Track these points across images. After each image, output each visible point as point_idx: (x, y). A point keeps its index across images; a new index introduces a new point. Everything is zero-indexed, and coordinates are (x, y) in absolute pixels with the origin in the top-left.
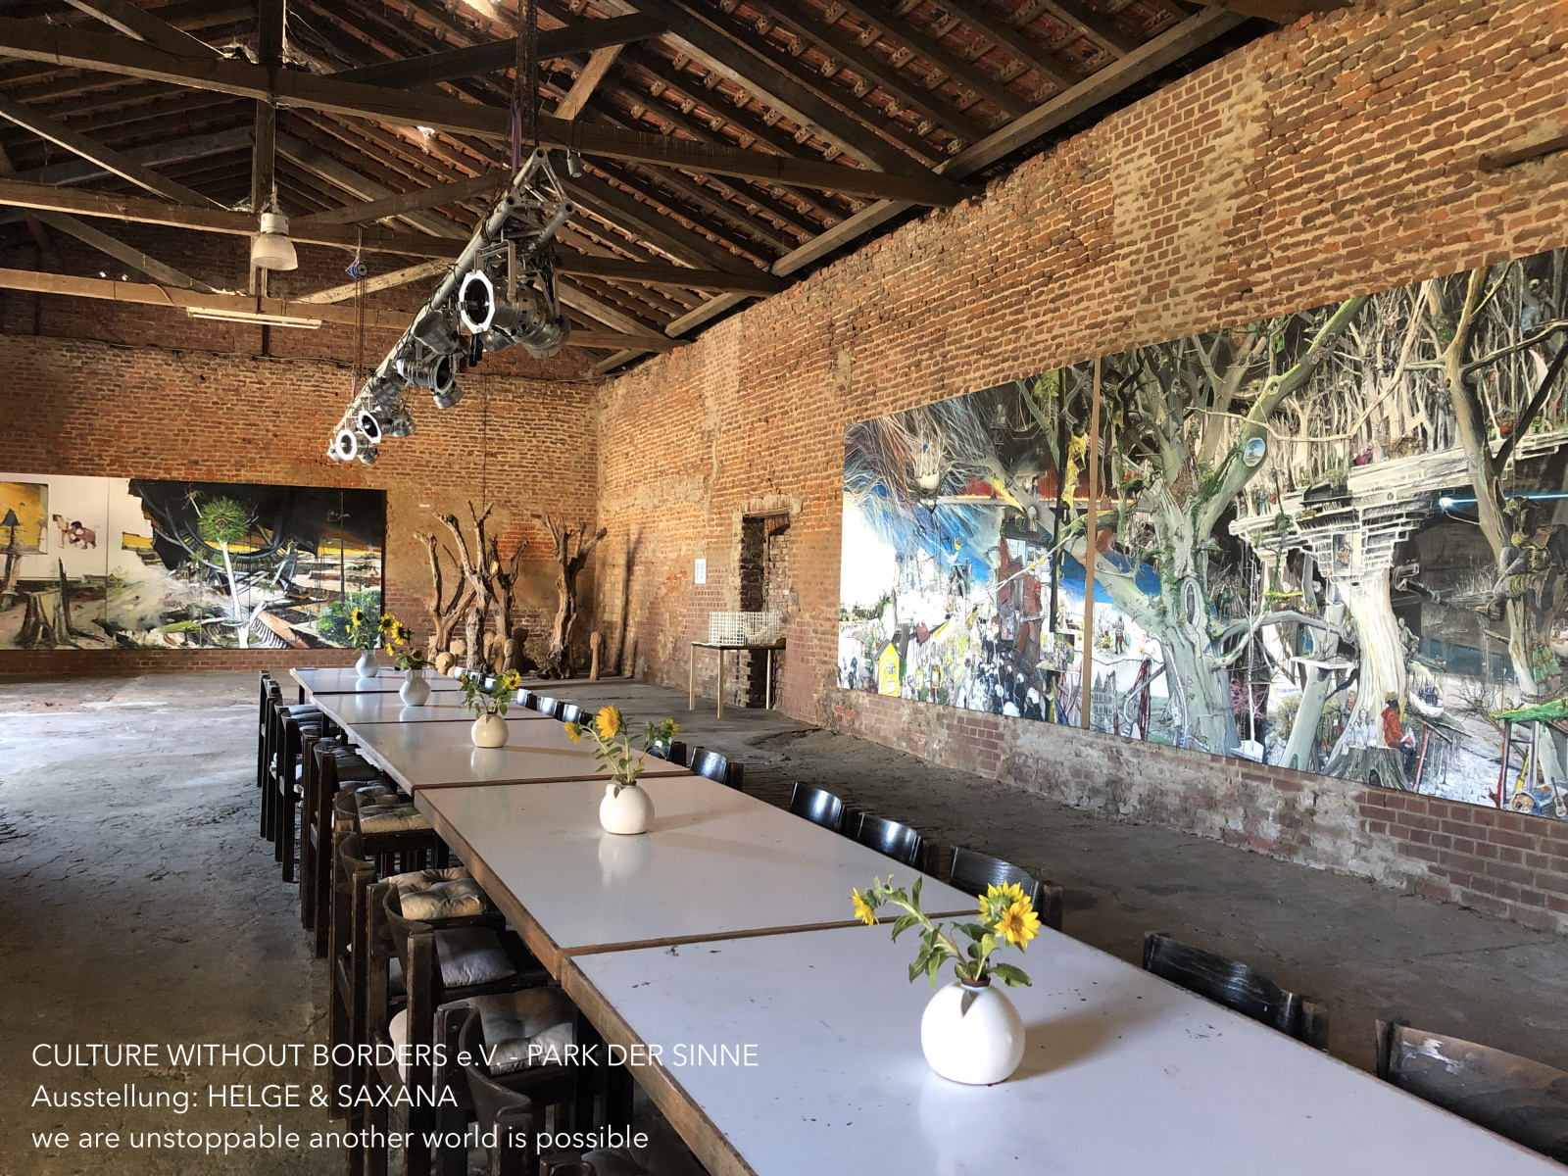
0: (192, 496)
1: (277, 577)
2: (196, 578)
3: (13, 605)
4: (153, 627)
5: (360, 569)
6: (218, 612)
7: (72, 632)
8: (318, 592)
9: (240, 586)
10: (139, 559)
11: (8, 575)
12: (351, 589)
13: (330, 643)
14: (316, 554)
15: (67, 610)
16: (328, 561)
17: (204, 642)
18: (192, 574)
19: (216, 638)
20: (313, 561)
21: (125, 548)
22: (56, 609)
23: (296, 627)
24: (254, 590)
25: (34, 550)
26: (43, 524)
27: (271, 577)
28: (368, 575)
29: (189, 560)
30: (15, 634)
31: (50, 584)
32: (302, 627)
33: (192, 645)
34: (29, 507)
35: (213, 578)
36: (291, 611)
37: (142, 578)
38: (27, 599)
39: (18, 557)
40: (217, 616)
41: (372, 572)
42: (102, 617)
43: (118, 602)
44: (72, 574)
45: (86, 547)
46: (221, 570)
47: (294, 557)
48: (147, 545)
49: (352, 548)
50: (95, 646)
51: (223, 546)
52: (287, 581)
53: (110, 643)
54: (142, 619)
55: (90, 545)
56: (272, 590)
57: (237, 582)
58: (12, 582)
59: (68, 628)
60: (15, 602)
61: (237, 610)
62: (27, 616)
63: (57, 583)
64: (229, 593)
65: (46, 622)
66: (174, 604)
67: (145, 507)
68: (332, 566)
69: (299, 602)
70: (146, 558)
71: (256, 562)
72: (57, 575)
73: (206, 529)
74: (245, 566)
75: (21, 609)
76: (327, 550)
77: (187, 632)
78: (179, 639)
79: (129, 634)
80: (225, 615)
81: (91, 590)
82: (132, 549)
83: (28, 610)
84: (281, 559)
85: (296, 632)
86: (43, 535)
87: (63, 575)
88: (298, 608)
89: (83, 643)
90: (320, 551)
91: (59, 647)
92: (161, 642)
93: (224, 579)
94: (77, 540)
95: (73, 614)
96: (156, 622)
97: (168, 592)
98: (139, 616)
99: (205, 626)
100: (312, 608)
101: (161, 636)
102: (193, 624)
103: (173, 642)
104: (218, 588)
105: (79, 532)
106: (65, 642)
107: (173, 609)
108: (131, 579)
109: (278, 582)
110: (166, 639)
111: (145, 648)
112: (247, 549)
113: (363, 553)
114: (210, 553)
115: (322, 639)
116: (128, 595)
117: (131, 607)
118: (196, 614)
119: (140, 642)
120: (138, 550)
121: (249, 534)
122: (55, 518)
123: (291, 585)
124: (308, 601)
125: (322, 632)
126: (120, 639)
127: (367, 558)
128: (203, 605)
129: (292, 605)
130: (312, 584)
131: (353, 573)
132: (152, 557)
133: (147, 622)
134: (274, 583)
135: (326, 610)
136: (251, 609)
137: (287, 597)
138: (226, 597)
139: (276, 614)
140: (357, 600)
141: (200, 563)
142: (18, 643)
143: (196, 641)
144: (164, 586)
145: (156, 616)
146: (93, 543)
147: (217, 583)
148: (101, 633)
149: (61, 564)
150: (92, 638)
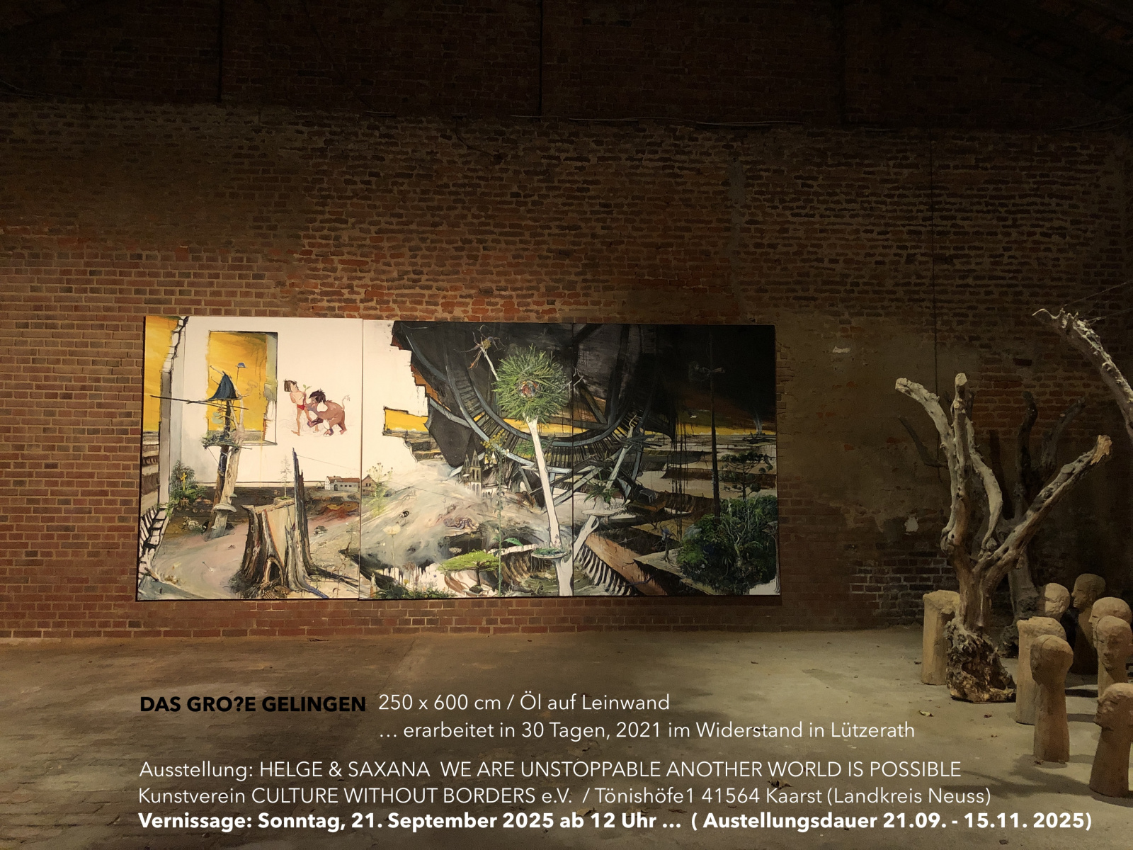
0: (483, 347)
1: (614, 476)
2: (491, 479)
3: (229, 527)
4: (428, 563)
5: (743, 459)
6: (525, 536)
7: (313, 571)
8: (678, 499)
9: (558, 491)
10: (408, 451)
11: (222, 479)
12: (730, 495)
13: (699, 586)
14: (673, 437)
15: (304, 534)
16: (692, 447)
17: (506, 586)
18: (486, 474)
19: (524, 580)
20: (668, 448)
21: (387, 432)
22: (290, 533)
23: (644, 559)
24: (579, 497)
25: (259, 438)
26: (271, 397)
27: (605, 475)
28: (755, 470)
29: (482, 449)
30: (235, 572)
31: (281, 492)
32: (653, 559)
33: (489, 592)
34: (251, 369)
35: (516, 479)
36: (636, 533)
37: (412, 480)
38: (249, 515)
39: (236, 450)
40: (525, 542)
41: (762, 464)
42: (354, 546)
43: (377, 521)
44: (313, 476)
45: (331, 432)
46: (529, 466)
47: (639, 440)
48: (419, 428)
49: (731, 425)
50: (345, 592)
51: (532, 426)
52: (631, 482)
53: (368, 588)
54: (413, 549)
55: (337, 428)
56: (607, 498)
57: (553, 485)
58: (228, 491)
59: (306, 563)
60: (232, 520)
61: (555, 532)
62: (249, 544)
63: (290, 490)
64: (541, 503)
65: (275, 556)
66: (460, 523)
67: (416, 365)
68: (697, 456)
69: (647, 517)
70: (419, 449)
71: (581, 451)
72: (291, 477)
73: (507, 397)
74: (565, 458)
75: (241, 531)
76: (689, 430)
77: (479, 568)
78: (468, 581)
79: (394, 574)
80: (538, 540)
81: (337, 500)
82: (397, 434)
83: (250, 535)
84: (618, 446)
85: (646, 569)
86: (270, 415)
87: (299, 478)
88: (647, 527)
89: (328, 588)
90: (680, 431)
91: (294, 595)
92: (441, 586)
93: (535, 483)
94: (319, 421)
95: (314, 541)
96: (433, 553)
97: (450, 503)
98: (408, 544)
99: (506, 559)
100: (670, 526)
101: (441, 577)
102: (487, 556)
103: (458, 586)
104: (525, 496)
105: (322, 407)
106: (303, 587)
107: (459, 532)
108: (395, 483)
109: (616, 484)
110: (450, 581)
111: (419, 597)
112: (567, 430)
113: (747, 433)
114: (516, 439)
115: (687, 581)
116: (392, 510)
117: (397, 529)
118: (492, 540)
119: (410, 587)
120: (406, 436)
121: (570, 406)
122: (288, 386)
123: (637, 488)
124: (663, 516)
125: (686, 567)
126: (383, 582)
127: (754, 441)
128: (503, 525)
129: (638, 522)
130: (667, 486)
131: (731, 467)
132: (427, 446)
133: (421, 554)
134: (609, 485)
135: (691, 531)
136: (576, 529)
137: (629, 509)
138: (537, 510)
139: (614, 538)
140: (739, 511)
141: (498, 454)
142: (236, 589)
143: (494, 583)
144: (445, 493)
145: (434, 543)
146: (341, 425)
147: (523, 486)
148: (354, 571)
149: (296, 460)
150: (341, 579)
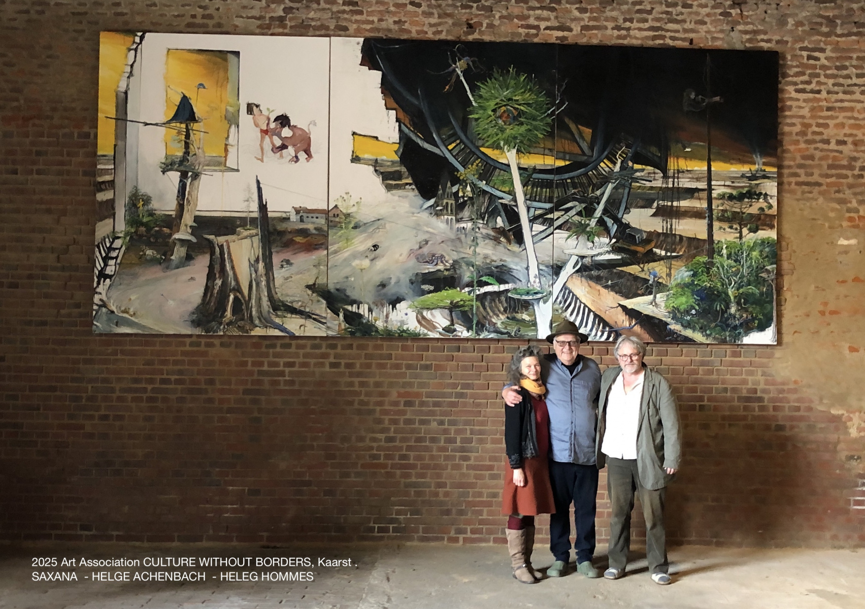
0: (459, 67)
1: (598, 213)
2: (466, 213)
3: (189, 258)
4: (399, 300)
5: (741, 197)
6: (501, 274)
7: (281, 307)
8: (669, 239)
9: (538, 227)
10: (378, 180)
11: (181, 208)
12: (725, 236)
13: (689, 333)
14: (664, 171)
15: (269, 267)
16: (685, 183)
17: (481, 326)
18: (460, 207)
19: (499, 320)
20: (658, 183)
21: (355, 159)
22: (253, 265)
23: (630, 303)
24: (560, 235)
25: (221, 164)
26: (232, 120)
27: (589, 212)
28: (754, 210)
29: (456, 180)
30: (195, 305)
31: (243, 222)
32: (640, 303)
33: (463, 332)
34: (211, 91)
35: (493, 214)
36: (622, 275)
37: (383, 211)
38: (210, 246)
39: (196, 176)
40: (501, 281)
41: (761, 203)
42: (322, 280)
43: (345, 254)
44: (278, 205)
45: (297, 159)
46: (507, 199)
47: (627, 174)
48: (390, 155)
49: (727, 159)
50: (312, 329)
51: (510, 157)
52: (617, 220)
53: (335, 325)
54: (383, 285)
55: (302, 156)
56: (590, 236)
57: (532, 220)
58: (188, 219)
59: (271, 298)
60: (192, 251)
61: (534, 271)
62: (211, 276)
63: (253, 221)
64: (520, 240)
65: (238, 289)
66: (433, 259)
67: (386, 87)
68: (691, 193)
69: (634, 258)
70: (389, 178)
71: (563, 185)
72: (255, 207)
73: (483, 124)
74: (546, 192)
75: (202, 263)
76: (683, 164)
77: (453, 308)
78: (441, 320)
79: (364, 310)
80: (515, 279)
81: (304, 232)
82: (366, 162)
83: (211, 267)
84: (604, 180)
85: (632, 313)
86: (232, 140)
87: (263, 207)
88: (634, 269)
89: (294, 324)
90: (673, 164)
91: (258, 332)
92: (412, 325)
93: (512, 216)
94: (284, 147)
95: (279, 274)
96: (404, 289)
97: (422, 237)
98: (377, 279)
99: (482, 298)
100: (659, 268)
101: (412, 315)
102: (461, 295)
103: (431, 326)
104: (501, 232)
105: (286, 132)
106: (267, 323)
107: (431, 268)
108: (364, 214)
109: (601, 222)
110: (422, 320)
111: (389, 335)
112: (550, 162)
113: (745, 168)
114: (490, 169)
115: (675, 327)
116: (361, 243)
117: (366, 263)
118: (466, 278)
119: (380, 324)
120: (376, 164)
121: (551, 135)
122: (250, 108)
123: (624, 227)
124: (650, 257)
125: (675, 313)
126: (353, 319)
127: (753, 177)
128: (478, 261)
129: (624, 263)
130: (657, 225)
131: (728, 205)
132: (397, 176)
133: (391, 290)
134: (593, 222)
135: (682, 274)
136: (557, 269)
137: (615, 249)
138: (515, 248)
139: (598, 280)
140: (735, 255)
141: (474, 186)
142: (196, 323)
143: (468, 323)
144: (417, 227)
145: (405, 279)
146: (308, 152)
147: (500, 222)
148: (321, 308)
149: (259, 189)
150: (307, 316)
